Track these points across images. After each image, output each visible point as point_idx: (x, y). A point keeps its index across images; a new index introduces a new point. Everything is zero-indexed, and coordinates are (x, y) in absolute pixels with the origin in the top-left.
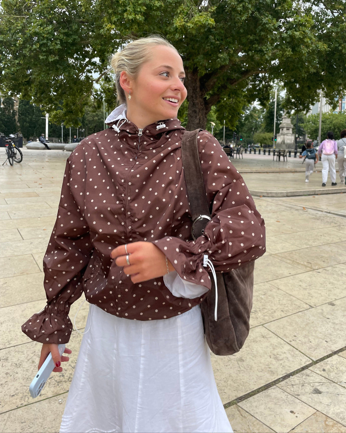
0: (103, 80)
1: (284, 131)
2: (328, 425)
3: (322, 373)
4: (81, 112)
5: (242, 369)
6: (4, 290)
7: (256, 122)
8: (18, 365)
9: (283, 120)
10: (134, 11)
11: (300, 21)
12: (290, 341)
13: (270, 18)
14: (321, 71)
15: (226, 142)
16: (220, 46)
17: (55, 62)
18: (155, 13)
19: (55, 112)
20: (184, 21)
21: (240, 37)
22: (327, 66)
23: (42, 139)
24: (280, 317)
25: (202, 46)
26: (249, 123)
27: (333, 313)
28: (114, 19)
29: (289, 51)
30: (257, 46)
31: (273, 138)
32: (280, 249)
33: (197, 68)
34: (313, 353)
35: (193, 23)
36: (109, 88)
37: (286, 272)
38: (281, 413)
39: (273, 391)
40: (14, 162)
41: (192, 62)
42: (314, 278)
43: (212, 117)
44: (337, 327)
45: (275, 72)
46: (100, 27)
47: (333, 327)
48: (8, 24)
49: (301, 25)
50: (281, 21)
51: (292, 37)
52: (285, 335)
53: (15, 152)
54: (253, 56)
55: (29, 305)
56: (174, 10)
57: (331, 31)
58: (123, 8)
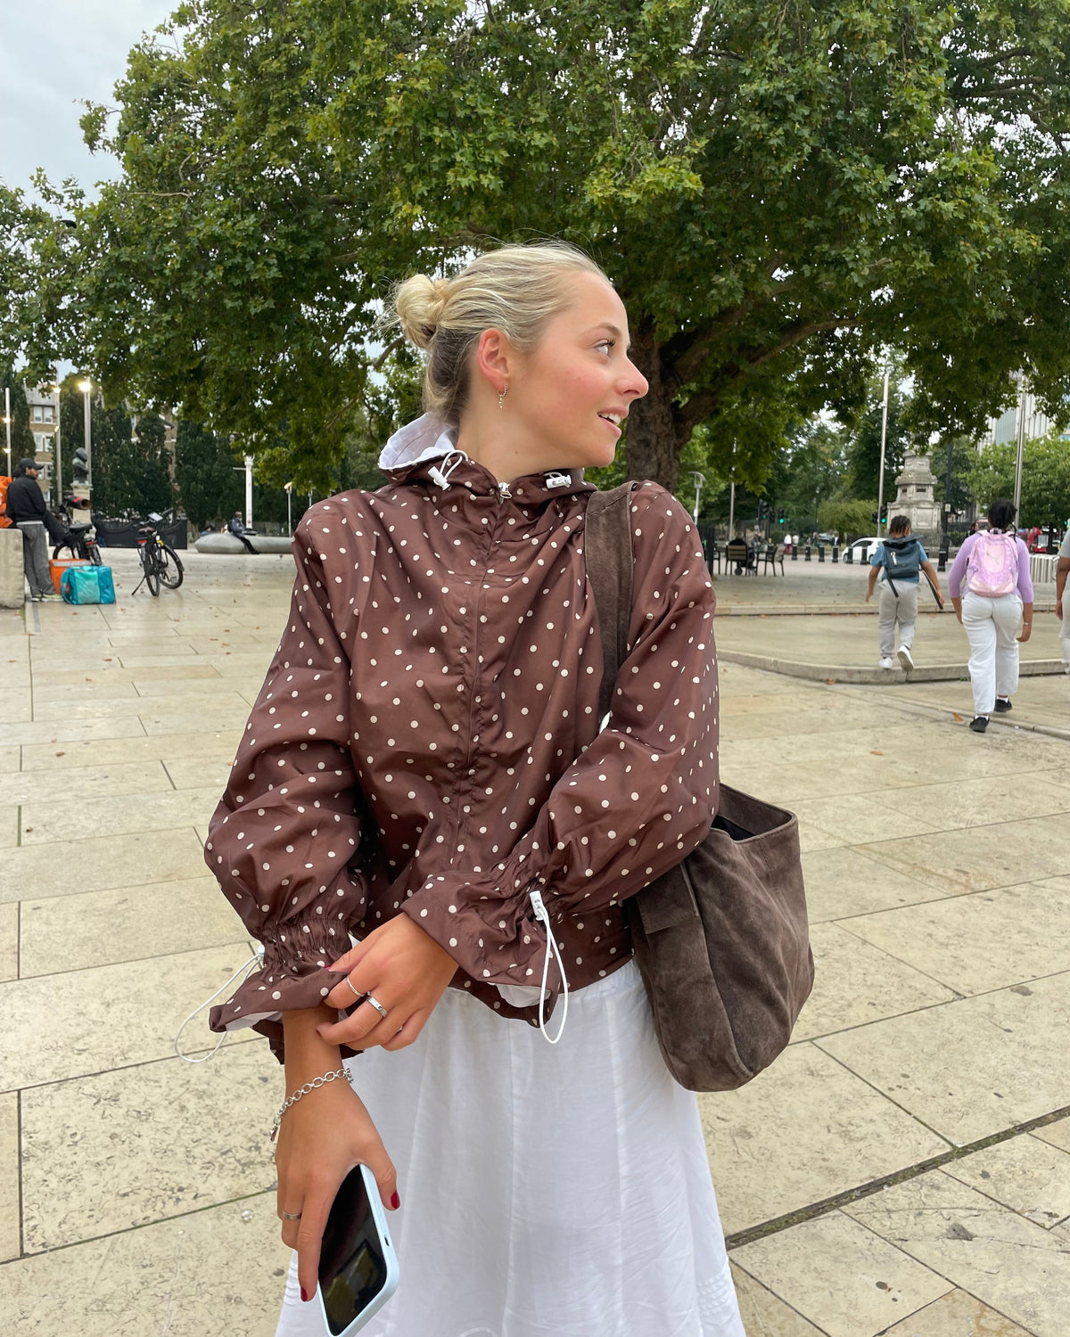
0: (393, 362)
1: (909, 495)
2: (987, 1330)
3: (979, 1182)
4: (337, 451)
5: (745, 1157)
6: (120, 920)
7: (826, 470)
8: (143, 1116)
9: (908, 462)
10: (476, 163)
11: (956, 168)
12: (891, 1089)
13: (868, 163)
14: (1020, 314)
15: (737, 528)
16: (717, 253)
17: (266, 316)
18: (534, 166)
19: (268, 452)
20: (615, 186)
21: (778, 224)
22: (1040, 299)
23: (237, 526)
24: (864, 1020)
25: (667, 255)
26: (804, 474)
27: (1024, 1018)
28: (421, 189)
29: (924, 258)
30: (826, 247)
31: (875, 516)
32: (875, 831)
33: (651, 317)
34: (957, 1125)
35: (638, 191)
36: (409, 385)
37: (890, 896)
38: (849, 1287)
39: (831, 1226)
40: (162, 587)
41: (638, 303)
42: (974, 915)
43: (699, 457)
44: (1033, 1056)
45: (882, 324)
46: (382, 214)
47: (1021, 1054)
48: (141, 216)
49: (962, 180)
50: (899, 172)
51: (932, 218)
52: (875, 1072)
53: (164, 560)
54: (815, 277)
55: (181, 959)
56: (587, 154)
57: (1051, 194)
58: (444, 157)
